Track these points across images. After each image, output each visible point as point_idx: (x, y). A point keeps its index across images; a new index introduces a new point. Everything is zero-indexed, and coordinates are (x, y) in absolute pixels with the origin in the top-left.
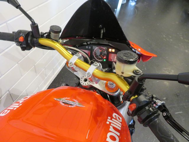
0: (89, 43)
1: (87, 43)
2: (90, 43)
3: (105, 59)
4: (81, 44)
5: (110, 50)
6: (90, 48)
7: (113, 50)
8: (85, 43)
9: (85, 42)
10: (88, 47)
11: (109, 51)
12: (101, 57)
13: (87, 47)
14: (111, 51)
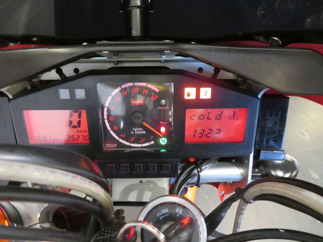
0: (68, 70)
1: (59, 72)
2: (76, 70)
3: (165, 135)
4: (29, 79)
5: (190, 93)
6: (80, 94)
7: (206, 93)
8: (53, 75)
9: (49, 69)
10: (72, 94)
11: (186, 97)
12: (145, 128)
13: (64, 93)
14: (193, 96)
